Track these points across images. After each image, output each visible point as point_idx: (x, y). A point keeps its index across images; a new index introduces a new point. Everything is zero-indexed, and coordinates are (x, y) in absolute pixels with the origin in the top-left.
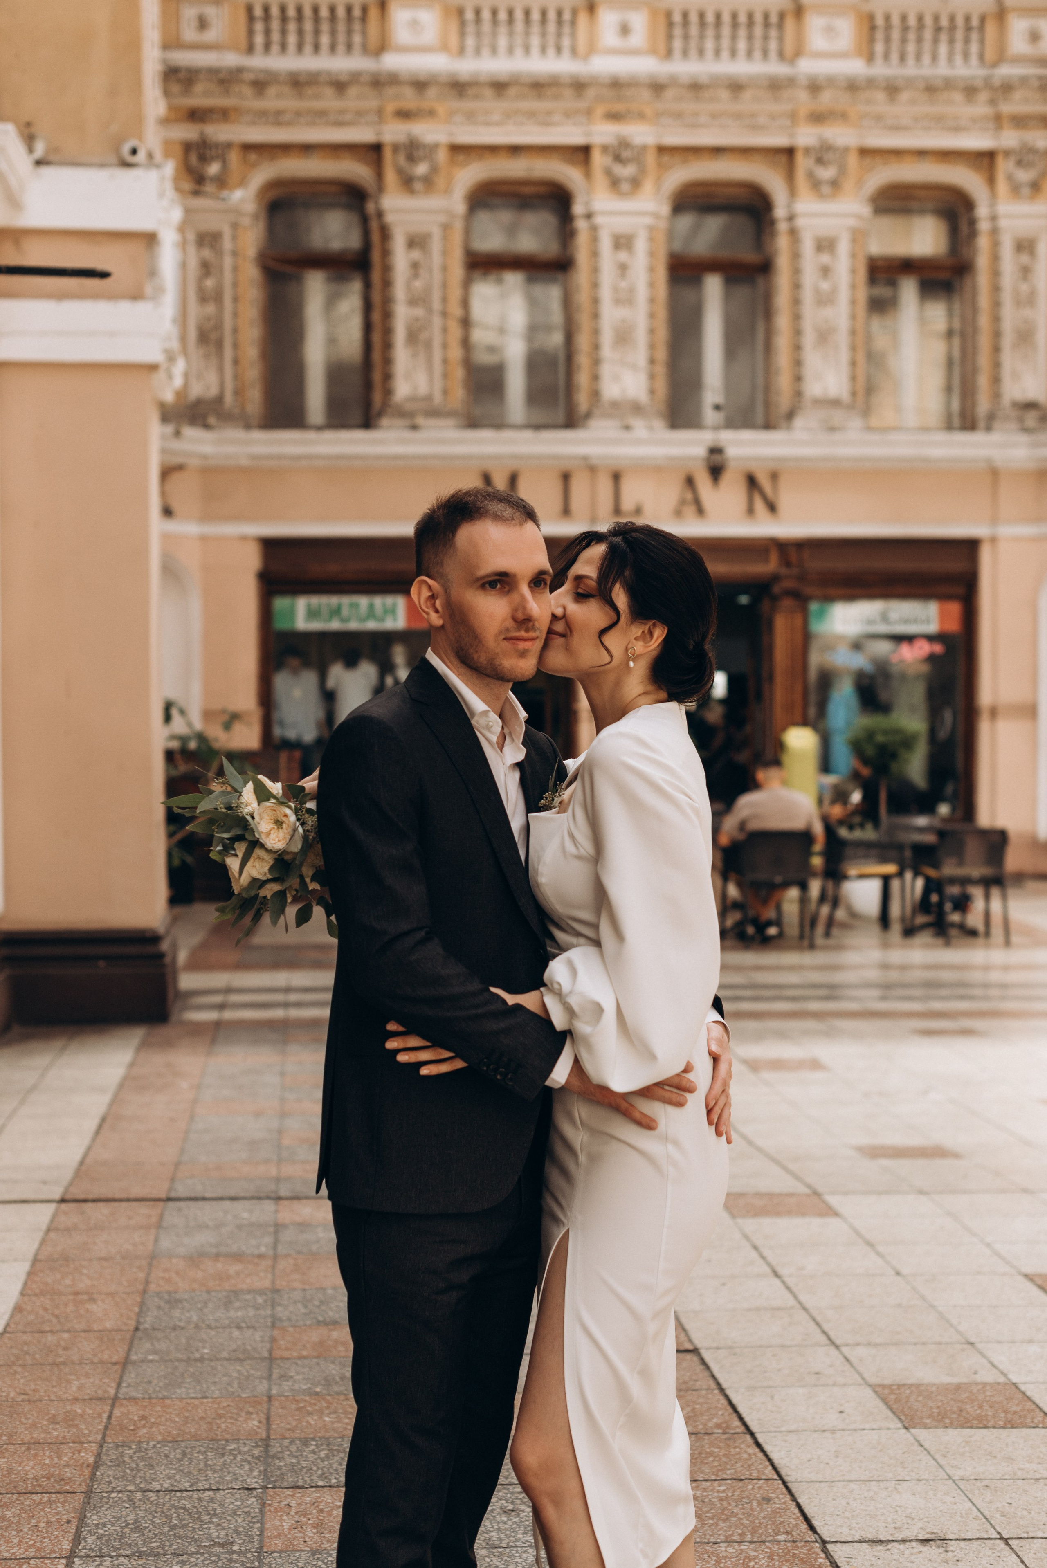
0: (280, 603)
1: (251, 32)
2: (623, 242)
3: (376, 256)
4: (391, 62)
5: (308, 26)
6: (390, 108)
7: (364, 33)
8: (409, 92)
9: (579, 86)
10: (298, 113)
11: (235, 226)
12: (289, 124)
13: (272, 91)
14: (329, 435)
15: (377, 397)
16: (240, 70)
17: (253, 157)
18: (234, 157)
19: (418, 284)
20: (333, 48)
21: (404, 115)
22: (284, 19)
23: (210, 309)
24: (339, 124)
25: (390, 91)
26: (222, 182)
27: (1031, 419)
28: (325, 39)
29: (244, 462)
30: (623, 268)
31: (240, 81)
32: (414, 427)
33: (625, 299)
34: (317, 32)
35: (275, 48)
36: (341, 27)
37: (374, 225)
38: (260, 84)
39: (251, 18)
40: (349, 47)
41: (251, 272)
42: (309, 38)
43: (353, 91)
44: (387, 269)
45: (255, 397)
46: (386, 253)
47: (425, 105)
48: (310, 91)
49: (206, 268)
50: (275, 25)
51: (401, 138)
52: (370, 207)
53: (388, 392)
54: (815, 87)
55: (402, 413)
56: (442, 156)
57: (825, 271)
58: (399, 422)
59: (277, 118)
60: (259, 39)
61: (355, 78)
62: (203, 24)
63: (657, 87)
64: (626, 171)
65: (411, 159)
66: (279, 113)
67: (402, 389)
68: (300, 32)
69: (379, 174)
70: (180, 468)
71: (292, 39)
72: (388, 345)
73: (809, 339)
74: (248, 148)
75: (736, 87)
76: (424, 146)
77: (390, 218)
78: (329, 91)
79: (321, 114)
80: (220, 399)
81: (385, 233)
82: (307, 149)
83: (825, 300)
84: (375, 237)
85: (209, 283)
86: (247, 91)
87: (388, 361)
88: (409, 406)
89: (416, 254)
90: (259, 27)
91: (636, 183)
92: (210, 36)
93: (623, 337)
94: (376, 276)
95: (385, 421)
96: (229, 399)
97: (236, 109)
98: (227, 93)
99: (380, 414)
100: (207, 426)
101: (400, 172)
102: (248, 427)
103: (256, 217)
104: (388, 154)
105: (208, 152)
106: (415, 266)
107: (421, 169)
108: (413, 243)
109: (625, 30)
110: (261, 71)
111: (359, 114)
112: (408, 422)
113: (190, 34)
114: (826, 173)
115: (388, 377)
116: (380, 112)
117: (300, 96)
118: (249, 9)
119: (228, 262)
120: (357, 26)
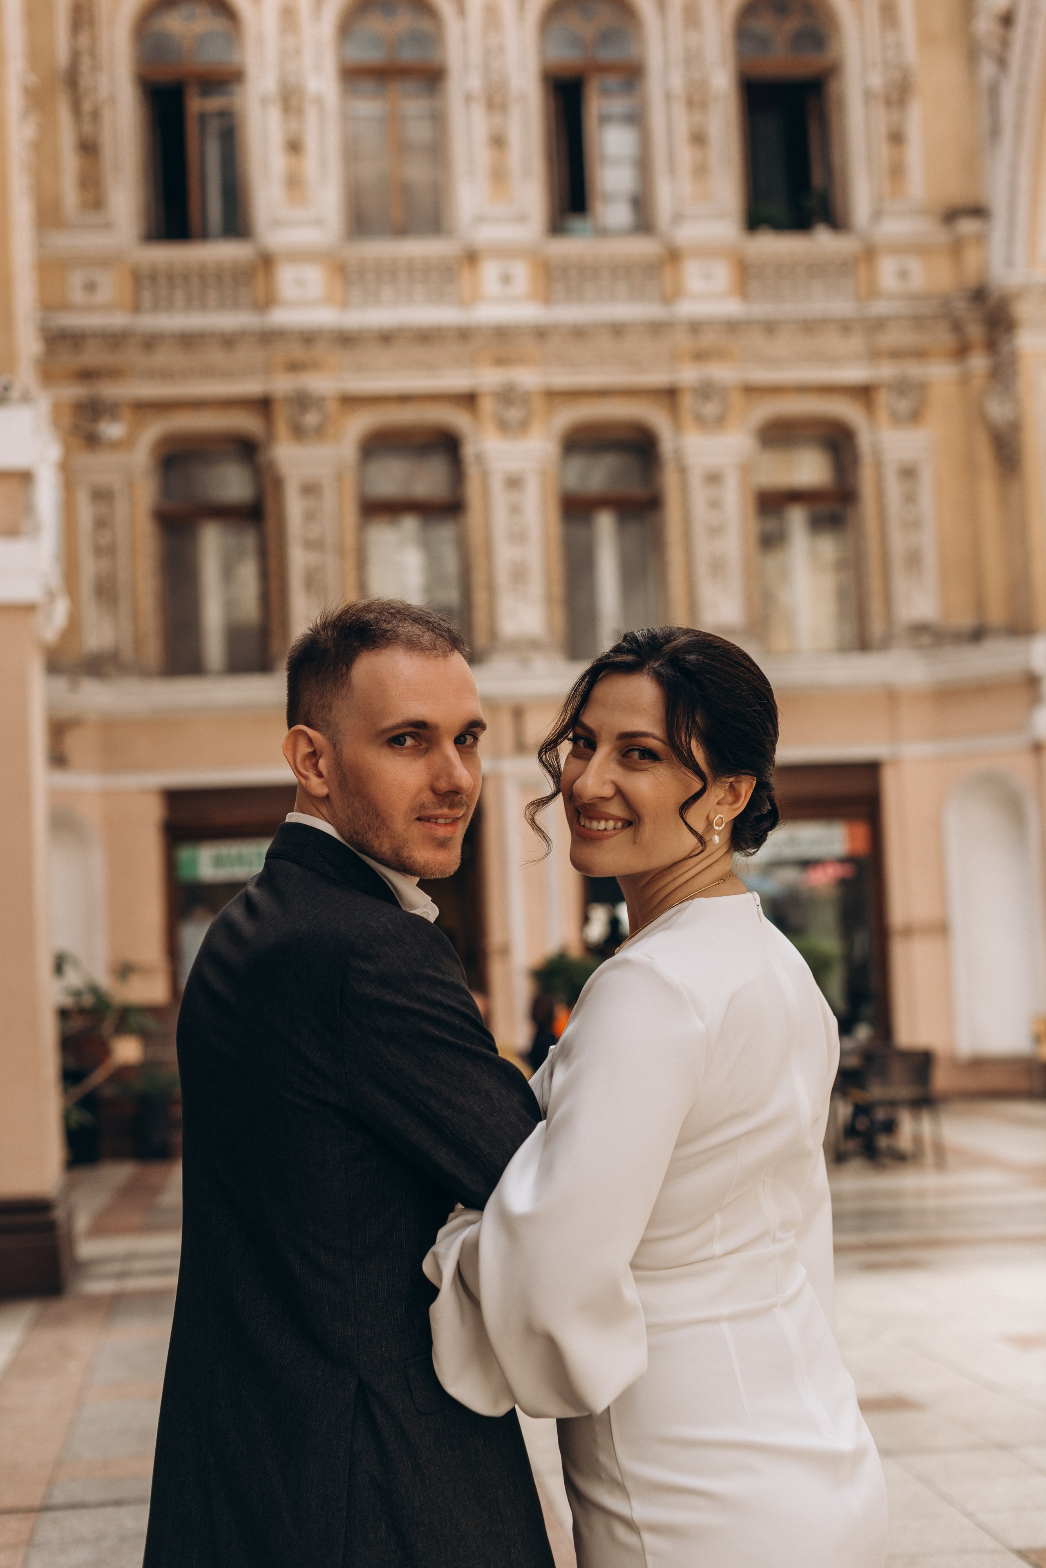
0: (185, 854)
1: (138, 293)
2: (514, 483)
3: (270, 506)
4: (278, 317)
5: (195, 285)
6: (279, 361)
7: (251, 289)
8: (296, 346)
9: (464, 334)
10: (188, 369)
11: (128, 484)
12: (179, 378)
13: (161, 349)
14: (230, 682)
15: (275, 640)
16: (129, 330)
17: (145, 414)
18: (125, 414)
19: (313, 529)
20: (220, 304)
21: (294, 367)
22: (171, 283)
23: (106, 562)
24: (227, 377)
25: (278, 346)
27: (926, 640)
28: (212, 298)
29: (143, 714)
30: (515, 509)
31: (130, 341)
33: (518, 537)
35: (163, 306)
36: (228, 286)
37: (267, 476)
38: (149, 344)
39: (138, 283)
40: (237, 303)
41: (146, 526)
42: (196, 294)
43: (241, 347)
44: (280, 517)
45: (153, 650)
46: (279, 503)
47: (313, 357)
48: (199, 349)
49: (101, 523)
50: (163, 290)
51: (292, 390)
52: (262, 458)
54: (695, 327)
56: (332, 407)
57: (715, 504)
59: (166, 375)
60: (146, 298)
61: (243, 334)
62: (91, 287)
63: (541, 333)
64: (513, 414)
65: (302, 410)
66: (168, 369)
68: (188, 292)
69: (269, 425)
70: (77, 722)
71: (180, 299)
72: (284, 592)
73: (702, 569)
74: (139, 405)
75: (618, 330)
76: (314, 397)
77: (282, 469)
78: (217, 348)
79: (209, 368)
80: (117, 651)
81: (278, 483)
82: (200, 404)
83: (716, 531)
84: (268, 487)
85: (103, 537)
86: (137, 350)
87: (284, 607)
89: (310, 502)
90: (147, 291)
91: (524, 426)
92: (99, 298)
93: (519, 574)
94: (270, 525)
96: (126, 651)
97: (125, 368)
98: (115, 352)
99: (278, 658)
100: (105, 678)
101: (291, 421)
102: (146, 677)
103: (148, 473)
104: (278, 406)
105: (98, 409)
106: (309, 514)
107: (311, 419)
108: (306, 490)
109: (506, 279)
110: (150, 330)
111: (248, 366)
113: (78, 296)
114: (710, 409)
116: (269, 365)
117: (189, 353)
118: (136, 270)
119: (121, 515)
120: (243, 285)
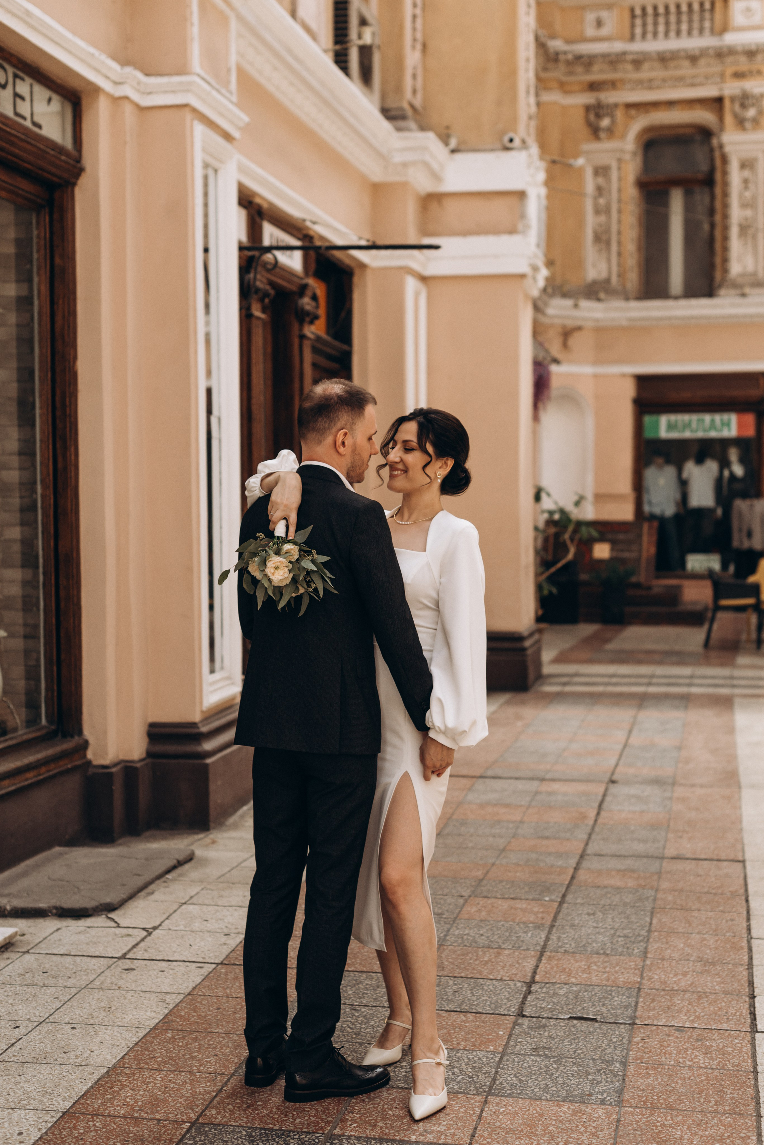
0: (649, 420)
1: (633, 26)
3: (718, 176)
4: (730, 39)
5: (673, 18)
6: (729, 71)
7: (712, 20)
8: (743, 59)
10: (664, 80)
11: (620, 161)
12: (658, 87)
13: (646, 66)
14: (683, 302)
15: (718, 275)
16: (624, 53)
17: (633, 112)
18: (619, 114)
19: (748, 194)
20: (690, 33)
21: (739, 75)
22: (656, 15)
23: (603, 218)
24: (693, 85)
25: (729, 60)
26: (610, 131)
28: (684, 27)
29: (624, 323)
31: (625, 61)
32: (743, 295)
34: (679, 22)
35: (649, 36)
36: (696, 17)
37: (717, 154)
38: (638, 63)
39: (633, 16)
40: (701, 31)
41: (631, 192)
42: (673, 27)
43: (703, 61)
44: (726, 184)
45: (633, 279)
46: (725, 173)
47: (754, 67)
48: (672, 64)
49: (600, 190)
50: (650, 20)
51: (737, 92)
52: (715, 142)
53: (725, 271)
55: (735, 285)
58: (732, 292)
59: (649, 85)
60: (638, 31)
61: (704, 52)
62: (599, 23)
65: (743, 106)
66: (651, 80)
67: (735, 268)
68: (667, 23)
69: (721, 118)
70: (579, 328)
71: (661, 28)
72: (726, 238)
74: (629, 106)
76: (753, 96)
77: (728, 149)
78: (686, 63)
79: (680, 79)
80: (608, 281)
81: (725, 160)
82: (670, 104)
84: (718, 162)
85: (602, 201)
86: (629, 67)
87: (725, 249)
88: (740, 280)
89: (747, 173)
90: (638, 22)
92: (604, 31)
94: (718, 190)
95: (722, 292)
96: (614, 280)
97: (622, 81)
98: (615, 70)
99: (720, 286)
100: (599, 300)
101: (735, 116)
102: (627, 299)
103: (634, 154)
104: (727, 103)
105: (601, 112)
106: (746, 182)
107: (751, 113)
108: (744, 165)
110: (637, 53)
111: (707, 77)
112: (739, 292)
113: (590, 31)
115: (725, 260)
116: (722, 75)
117: (666, 68)
118: (632, 10)
119: (615, 185)
120: (707, 15)
